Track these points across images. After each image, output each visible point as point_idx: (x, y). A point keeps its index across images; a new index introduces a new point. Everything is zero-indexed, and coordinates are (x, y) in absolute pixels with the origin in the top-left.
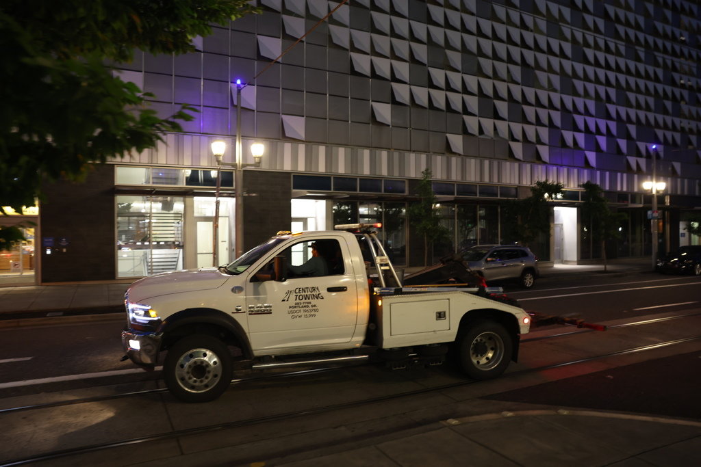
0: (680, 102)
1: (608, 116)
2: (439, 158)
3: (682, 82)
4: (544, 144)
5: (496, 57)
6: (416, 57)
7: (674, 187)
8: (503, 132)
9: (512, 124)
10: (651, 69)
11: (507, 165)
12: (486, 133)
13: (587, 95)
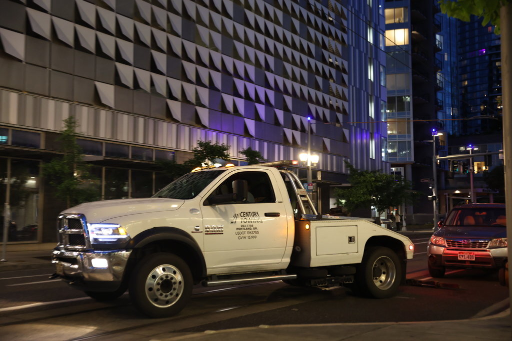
0: (329, 80)
1: (267, 85)
3: (331, 60)
4: (203, 106)
7: (324, 161)
8: (162, 89)
9: (171, 80)
11: (164, 126)
12: (141, 86)
13: (247, 59)
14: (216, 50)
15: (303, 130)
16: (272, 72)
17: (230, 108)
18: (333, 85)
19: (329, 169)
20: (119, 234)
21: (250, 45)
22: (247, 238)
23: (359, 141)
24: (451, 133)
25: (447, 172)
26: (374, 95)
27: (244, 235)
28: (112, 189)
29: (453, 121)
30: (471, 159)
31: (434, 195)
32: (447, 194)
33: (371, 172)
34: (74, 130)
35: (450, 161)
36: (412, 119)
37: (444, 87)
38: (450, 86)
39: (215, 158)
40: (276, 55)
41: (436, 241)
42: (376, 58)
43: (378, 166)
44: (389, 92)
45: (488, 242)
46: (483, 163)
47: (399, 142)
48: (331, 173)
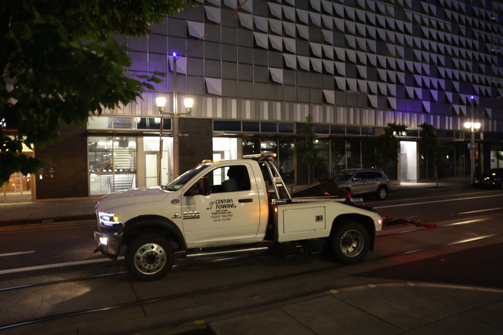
0: (491, 65)
1: (439, 76)
2: (318, 107)
3: (493, 50)
4: (393, 96)
5: (358, 34)
6: (301, 35)
7: (487, 126)
8: (364, 88)
9: (370, 83)
10: (470, 42)
11: (367, 112)
12: (351, 88)
13: (423, 61)
14: (401, 58)
15: (468, 104)
16: (443, 66)
17: (411, 95)
18: (495, 69)
19: (490, 130)
21: (425, 50)
34: (312, 121)
48: (492, 133)
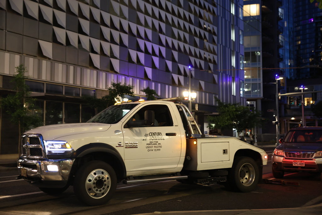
0: (204, 40)
1: (160, 43)
3: (205, 26)
4: (116, 58)
8: (86, 46)
9: (92, 39)
11: (88, 71)
12: (71, 44)
13: (146, 25)
14: (125, 18)
15: (185, 75)
16: (164, 34)
17: (135, 59)
18: (207, 44)
19: (203, 102)
20: (66, 148)
21: (149, 15)
22: (154, 150)
23: (224, 83)
24: (289, 77)
25: (286, 105)
26: (235, 50)
27: (152, 149)
28: (51, 116)
29: (290, 69)
30: (302, 96)
31: (277, 121)
32: (286, 120)
33: (233, 105)
34: (24, 74)
35: (287, 97)
36: (261, 68)
37: (284, 45)
38: (288, 45)
39: (124, 95)
40: (167, 22)
41: (278, 153)
42: (237, 24)
43: (238, 101)
44: (246, 49)
45: (314, 154)
46: (311, 98)
47: (252, 84)
48: (205, 105)
